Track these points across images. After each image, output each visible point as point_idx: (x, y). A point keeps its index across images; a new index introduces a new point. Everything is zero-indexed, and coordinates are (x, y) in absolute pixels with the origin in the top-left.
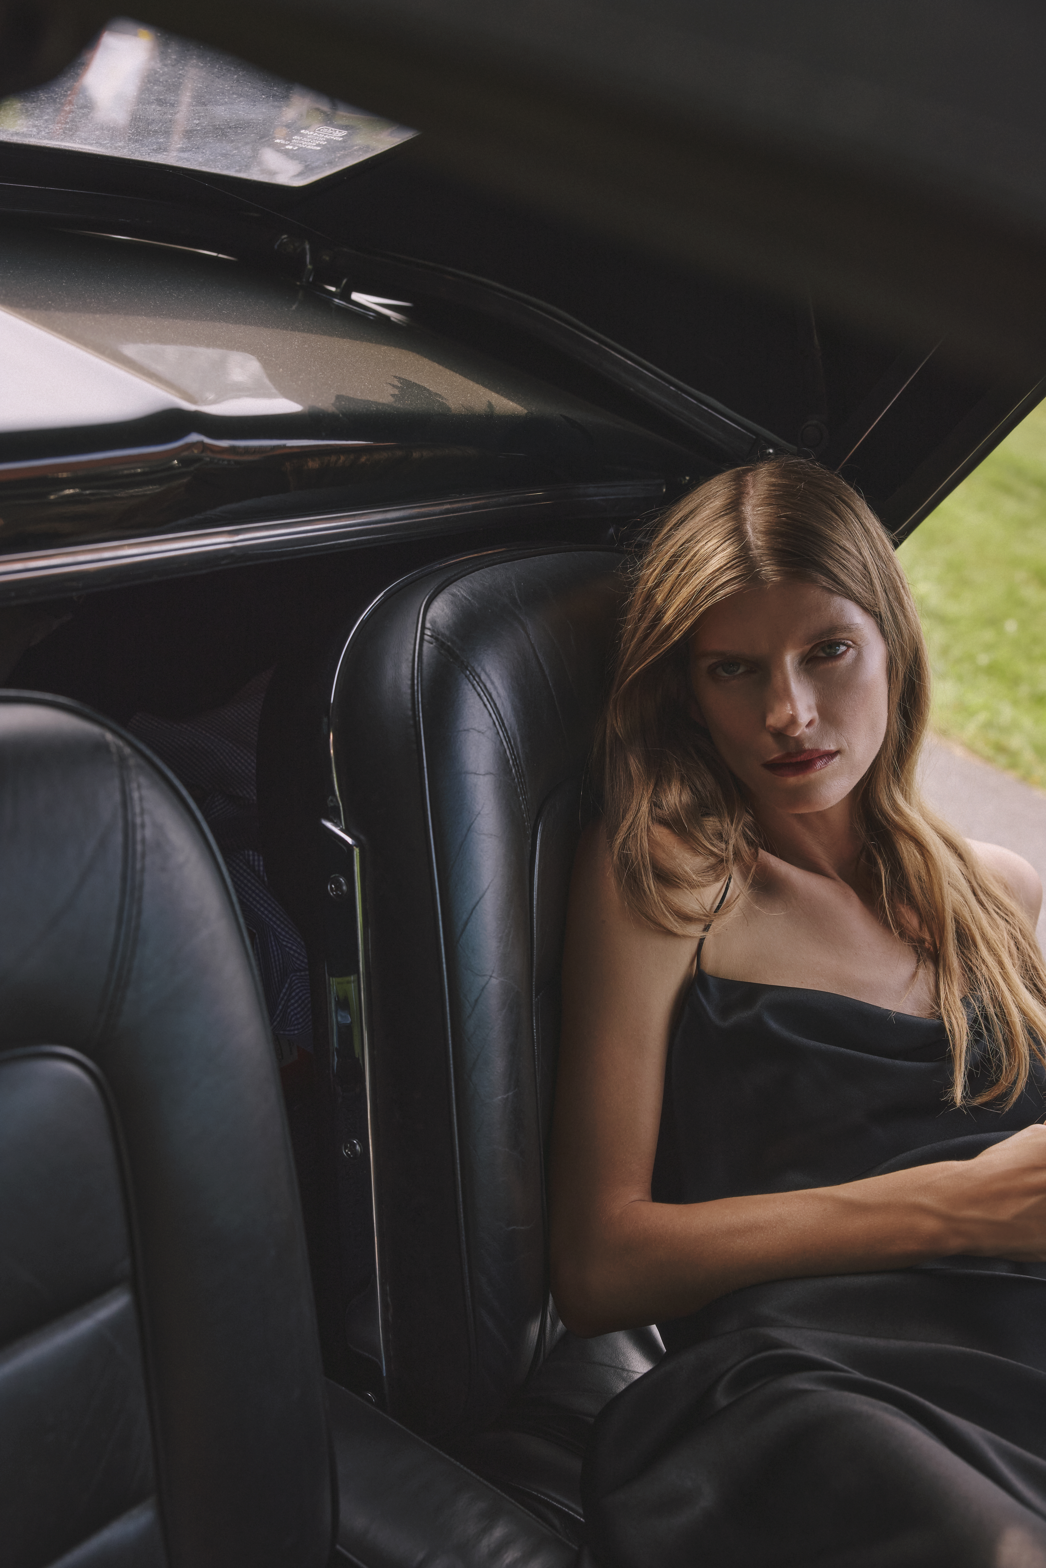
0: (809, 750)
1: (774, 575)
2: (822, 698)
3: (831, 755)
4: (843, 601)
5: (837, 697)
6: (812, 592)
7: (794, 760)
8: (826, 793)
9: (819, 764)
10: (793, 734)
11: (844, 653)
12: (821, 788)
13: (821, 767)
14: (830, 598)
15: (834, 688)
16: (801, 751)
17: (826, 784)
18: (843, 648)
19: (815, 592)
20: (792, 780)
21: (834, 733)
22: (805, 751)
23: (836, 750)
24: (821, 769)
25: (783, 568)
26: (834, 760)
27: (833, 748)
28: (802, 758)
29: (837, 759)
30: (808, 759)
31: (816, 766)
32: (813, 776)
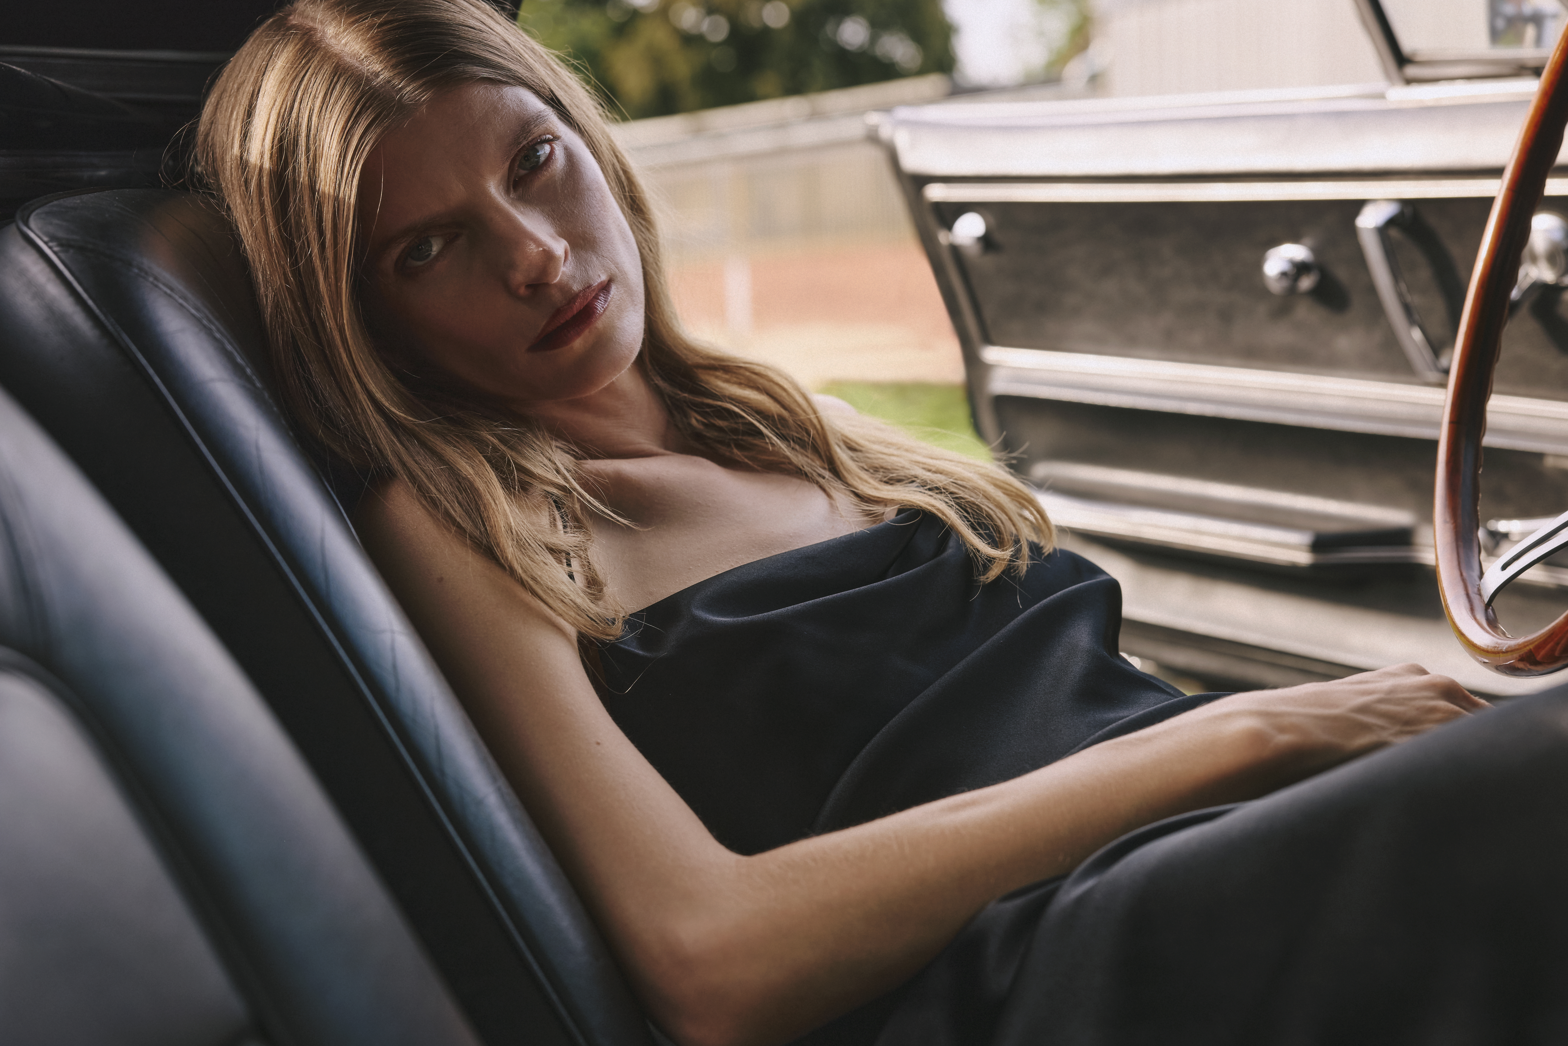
0: (580, 291)
1: (423, 91)
2: (558, 222)
3: (605, 288)
4: (514, 89)
5: (573, 212)
6: (476, 93)
7: (569, 315)
8: (624, 339)
9: (600, 306)
10: (552, 281)
11: (552, 152)
12: (617, 336)
13: (603, 307)
14: (498, 91)
15: (564, 203)
16: (573, 298)
17: (618, 328)
18: (547, 148)
19: (479, 92)
20: (578, 344)
21: (595, 259)
22: (576, 296)
23: (608, 279)
24: (604, 311)
25: (424, 80)
26: (612, 293)
27: (604, 278)
28: (578, 306)
29: (614, 290)
30: (585, 304)
31: (597, 309)
32: (600, 324)
